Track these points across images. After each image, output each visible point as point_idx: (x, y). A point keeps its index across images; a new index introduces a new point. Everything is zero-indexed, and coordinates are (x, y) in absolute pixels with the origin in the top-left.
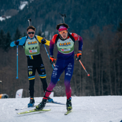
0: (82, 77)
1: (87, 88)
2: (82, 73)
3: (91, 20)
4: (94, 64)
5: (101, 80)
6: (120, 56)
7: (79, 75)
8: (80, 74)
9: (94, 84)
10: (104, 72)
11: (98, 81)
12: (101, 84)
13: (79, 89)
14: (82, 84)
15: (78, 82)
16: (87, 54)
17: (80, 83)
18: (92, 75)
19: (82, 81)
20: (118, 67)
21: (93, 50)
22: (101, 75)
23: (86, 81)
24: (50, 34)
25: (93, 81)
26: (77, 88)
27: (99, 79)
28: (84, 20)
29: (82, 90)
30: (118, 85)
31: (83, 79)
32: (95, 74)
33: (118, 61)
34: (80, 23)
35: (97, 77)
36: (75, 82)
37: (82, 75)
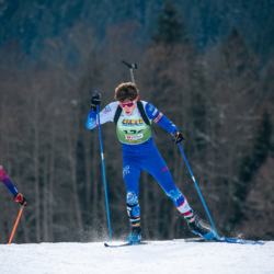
0: (41, 185)
1: (56, 219)
2: (41, 171)
3: (64, 7)
4: (80, 145)
5: (100, 193)
7: (33, 179)
8: (36, 175)
9: (77, 205)
10: (109, 168)
11: (92, 197)
12: (99, 206)
13: (34, 223)
14: (41, 207)
16: (57, 112)
17: (37, 204)
18: (74, 178)
19: (41, 196)
21: (75, 102)
22: (100, 178)
23: (55, 196)
25: (76, 197)
26: (27, 218)
27: (96, 190)
28: (43, 7)
29: (41, 224)
30: (153, 210)
31: (45, 190)
32: (81, 175)
34: (31, 16)
35: (89, 185)
37: (41, 179)
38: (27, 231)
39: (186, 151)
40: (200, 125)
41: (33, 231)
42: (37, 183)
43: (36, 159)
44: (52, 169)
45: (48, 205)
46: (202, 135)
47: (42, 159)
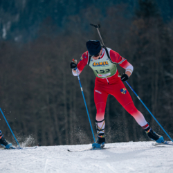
0: (68, 108)
2: (68, 99)
4: (92, 83)
6: (142, 65)
7: (63, 105)
8: (65, 102)
13: (64, 132)
14: (69, 122)
15: (60, 119)
17: (66, 120)
19: (69, 116)
20: (139, 87)
23: (77, 115)
24: (4, 26)
31: (71, 112)
33: (139, 76)
36: (56, 119)
37: (68, 105)
38: (60, 138)
39: (158, 85)
40: (167, 68)
41: (64, 138)
42: (65, 107)
43: (64, 92)
44: (75, 98)
45: (73, 121)
46: (168, 74)
47: (68, 92)
